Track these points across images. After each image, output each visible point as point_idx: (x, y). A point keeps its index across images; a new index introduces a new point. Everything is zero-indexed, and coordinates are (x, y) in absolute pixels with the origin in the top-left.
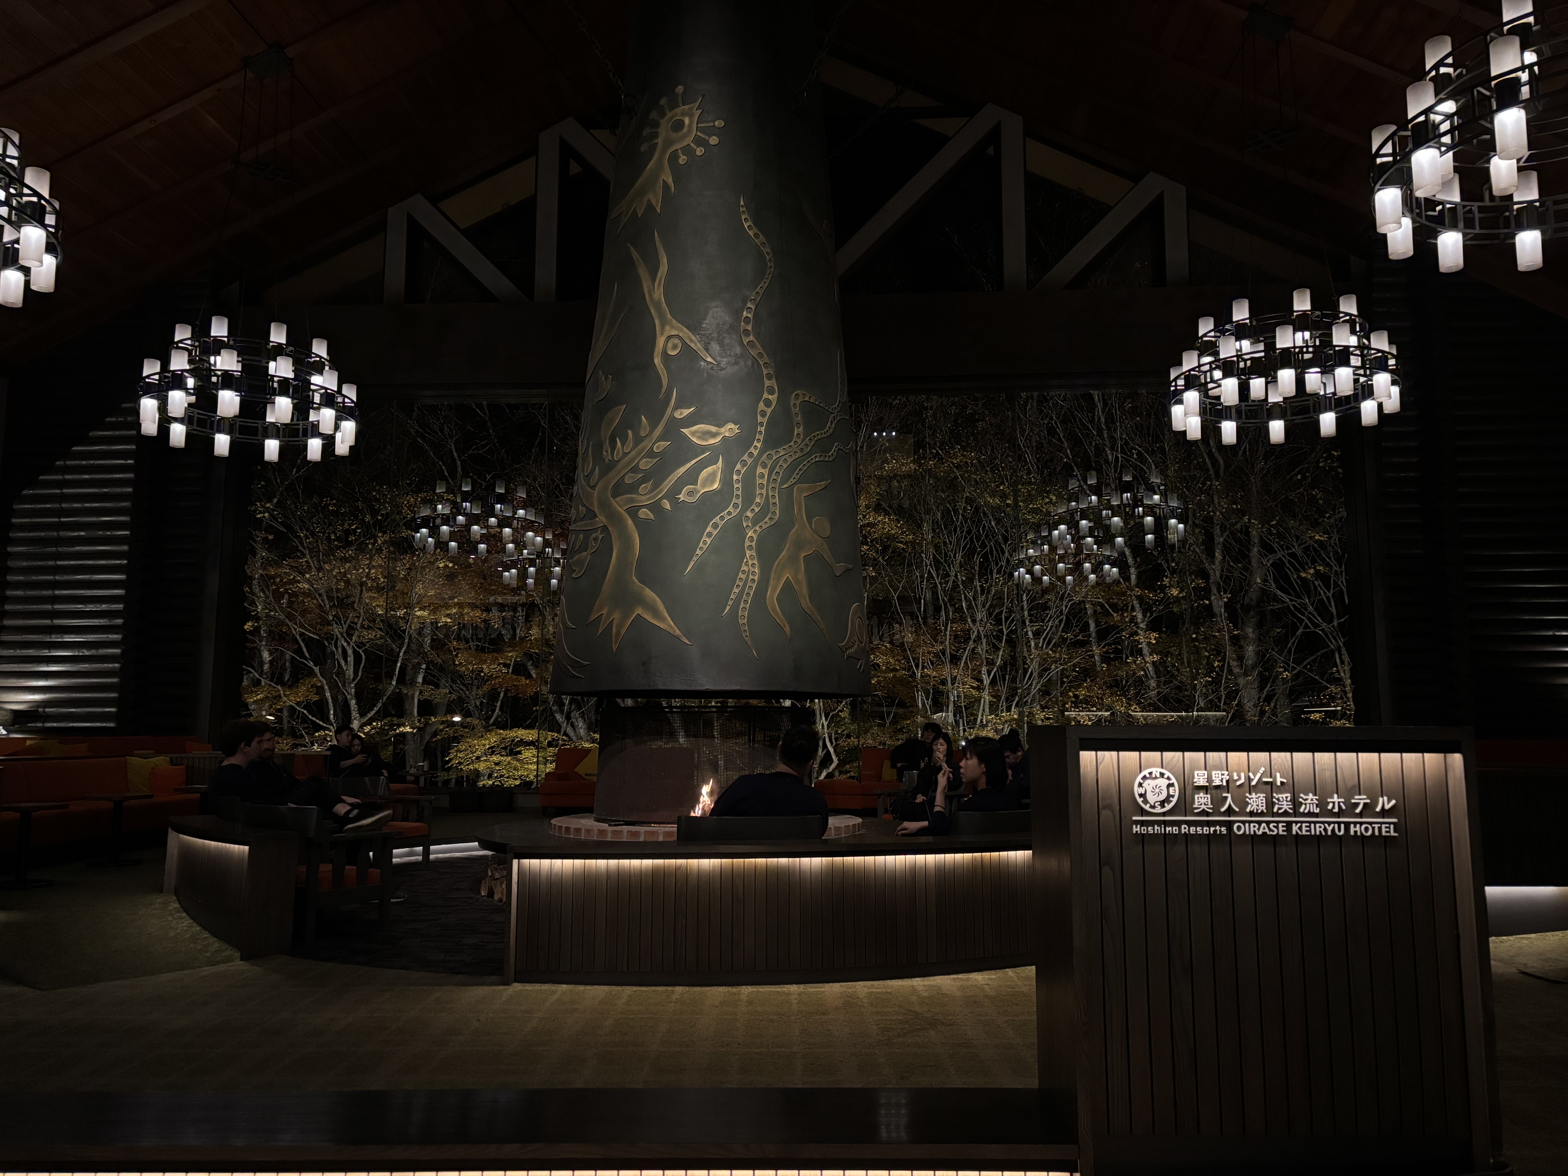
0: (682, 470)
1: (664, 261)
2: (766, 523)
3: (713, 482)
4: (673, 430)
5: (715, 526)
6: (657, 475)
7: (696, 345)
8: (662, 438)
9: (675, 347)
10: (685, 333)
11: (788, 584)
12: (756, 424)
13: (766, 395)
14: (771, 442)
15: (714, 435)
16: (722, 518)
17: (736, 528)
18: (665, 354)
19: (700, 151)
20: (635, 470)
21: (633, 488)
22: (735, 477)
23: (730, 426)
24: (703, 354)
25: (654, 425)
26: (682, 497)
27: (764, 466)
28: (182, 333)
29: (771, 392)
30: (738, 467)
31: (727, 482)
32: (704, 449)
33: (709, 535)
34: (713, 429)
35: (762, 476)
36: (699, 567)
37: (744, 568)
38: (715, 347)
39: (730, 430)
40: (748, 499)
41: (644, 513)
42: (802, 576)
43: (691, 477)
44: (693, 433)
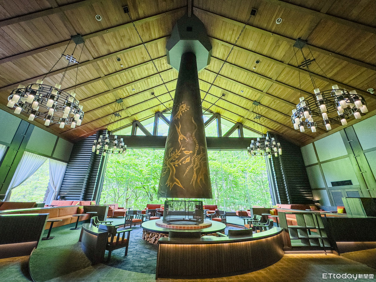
0: (183, 158)
1: (180, 126)
2: (197, 168)
3: (188, 160)
4: (181, 151)
5: (189, 168)
6: (179, 159)
7: (186, 138)
8: (180, 153)
9: (182, 138)
10: (184, 136)
11: (201, 179)
12: (195, 151)
13: (197, 147)
14: (198, 154)
15: (188, 153)
16: (190, 167)
17: (192, 168)
18: (180, 140)
19: (186, 111)
20: (175, 158)
21: (174, 161)
23: (191, 151)
24: (187, 140)
25: (178, 151)
26: (183, 163)
27: (197, 158)
28: (101, 136)
30: (193, 158)
31: (191, 160)
32: (187, 155)
33: (188, 169)
34: (188, 152)
35: (196, 160)
36: (186, 175)
37: (194, 175)
38: (188, 139)
39: (191, 152)
40: (194, 163)
41: (176, 165)
42: (203, 177)
43: (185, 160)
44: (185, 152)
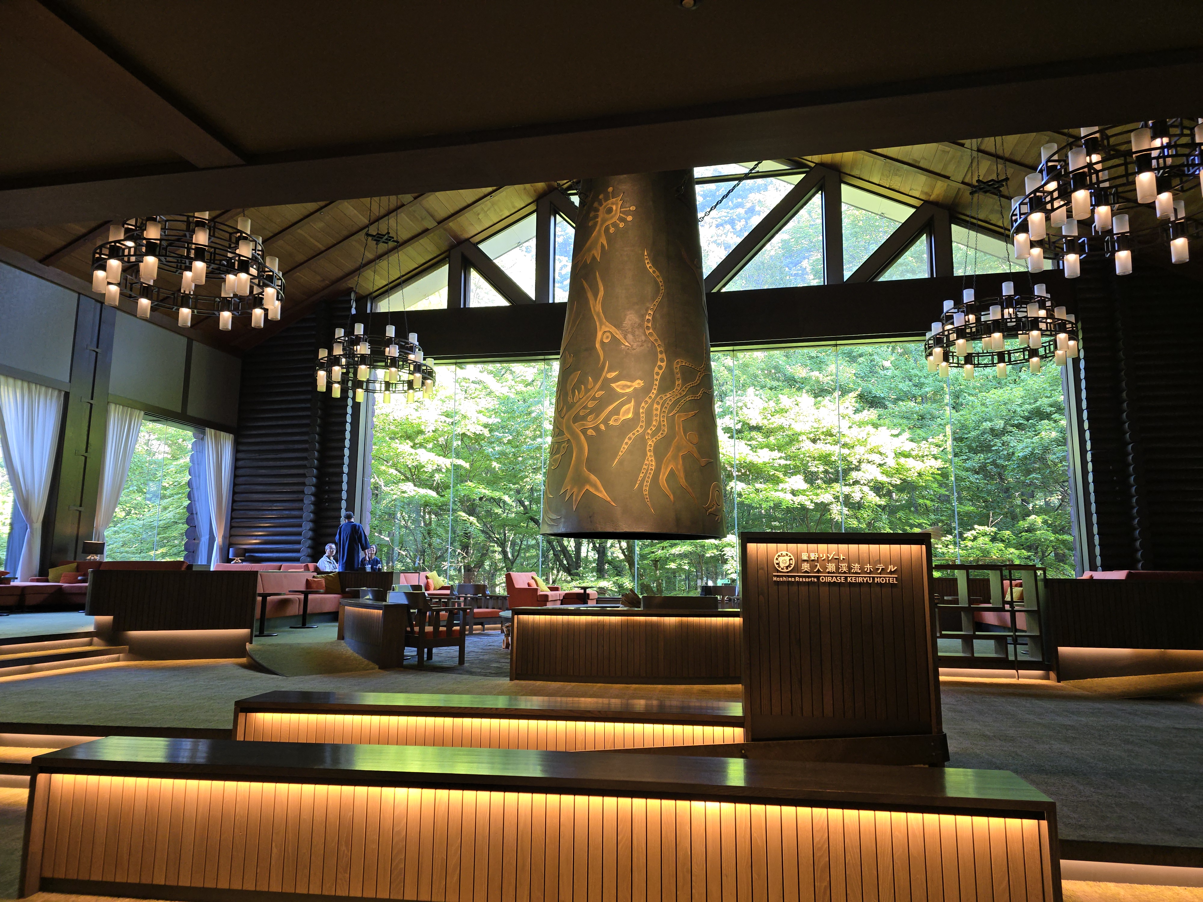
0: (611, 407)
1: (601, 288)
2: (659, 436)
3: (628, 413)
4: (606, 385)
5: (630, 439)
6: (597, 410)
7: (619, 336)
8: (599, 390)
9: (607, 337)
10: (613, 329)
11: (672, 471)
12: (653, 380)
13: (659, 363)
14: (663, 390)
15: (629, 387)
16: (634, 434)
17: (642, 439)
18: (602, 342)
19: (622, 225)
20: (585, 407)
21: (584, 418)
22: (641, 411)
23: (638, 381)
24: (623, 341)
25: (596, 381)
26: (611, 422)
27: (658, 403)
28: (340, 333)
29: (662, 360)
30: (643, 404)
31: (636, 413)
32: (623, 395)
33: (626, 443)
34: (629, 383)
35: (657, 410)
36: (621, 462)
37: (646, 462)
38: (630, 336)
39: (638, 384)
40: (649, 423)
41: (590, 432)
43: (616, 411)
44: (618, 386)
